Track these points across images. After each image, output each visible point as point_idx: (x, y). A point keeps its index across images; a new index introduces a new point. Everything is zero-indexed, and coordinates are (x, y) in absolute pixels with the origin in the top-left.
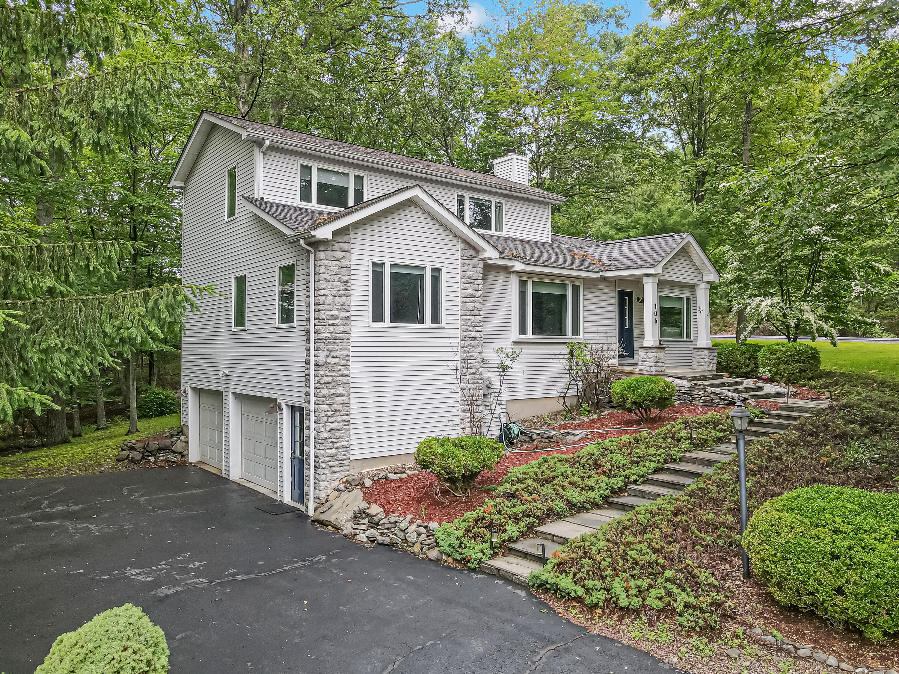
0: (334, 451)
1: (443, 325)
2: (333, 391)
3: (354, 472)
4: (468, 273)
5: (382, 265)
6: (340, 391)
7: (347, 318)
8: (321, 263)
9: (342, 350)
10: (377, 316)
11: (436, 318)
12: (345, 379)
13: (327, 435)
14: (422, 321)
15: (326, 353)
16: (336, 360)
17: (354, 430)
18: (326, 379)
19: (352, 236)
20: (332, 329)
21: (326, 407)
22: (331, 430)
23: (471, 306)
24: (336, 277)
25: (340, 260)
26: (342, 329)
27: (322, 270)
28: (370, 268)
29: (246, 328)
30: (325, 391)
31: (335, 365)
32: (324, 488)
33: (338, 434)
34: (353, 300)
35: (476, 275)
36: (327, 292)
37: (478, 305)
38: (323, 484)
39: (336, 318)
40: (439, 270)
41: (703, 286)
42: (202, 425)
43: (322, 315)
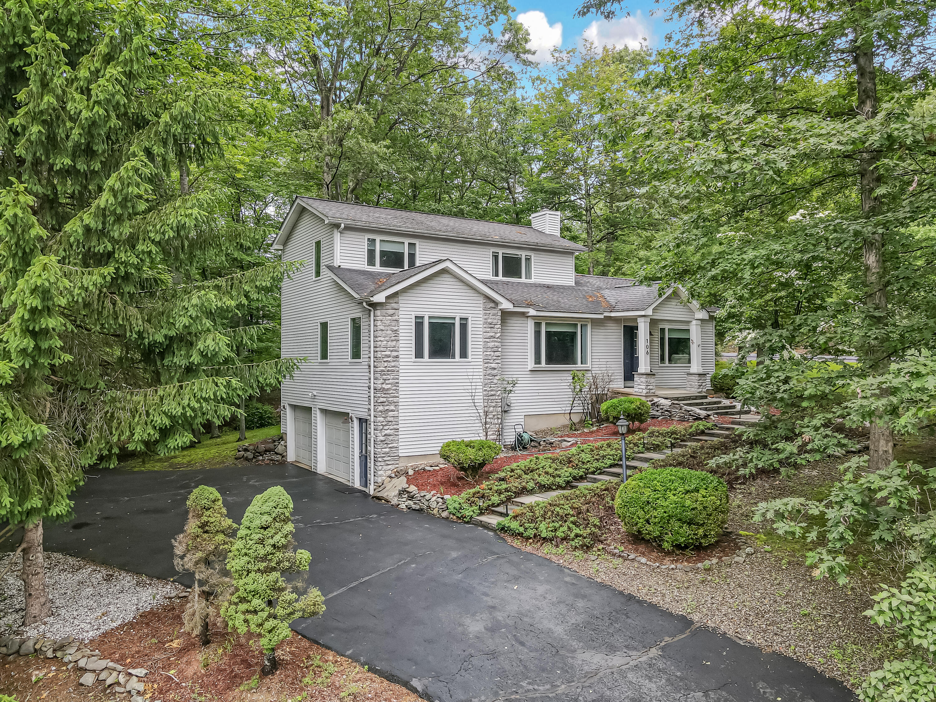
0: (387, 450)
1: (469, 359)
2: (386, 408)
3: (402, 465)
4: (489, 320)
5: (422, 318)
6: (392, 408)
7: (397, 357)
8: (378, 318)
9: (393, 379)
10: (419, 354)
11: (464, 354)
12: (395, 400)
13: (382, 438)
14: (453, 357)
15: (381, 381)
16: (389, 386)
17: (402, 436)
18: (382, 400)
19: (400, 298)
20: (386, 364)
21: (382, 419)
22: (385, 435)
23: (491, 345)
24: (389, 328)
25: (391, 315)
26: (393, 364)
27: (379, 323)
28: (414, 320)
29: (328, 360)
30: (381, 408)
31: (388, 389)
32: (381, 476)
33: (391, 438)
34: (402, 344)
35: (495, 321)
36: (382, 339)
37: (497, 344)
38: (380, 473)
39: (389, 356)
40: (466, 319)
41: (694, 322)
42: (297, 433)
43: (379, 355)
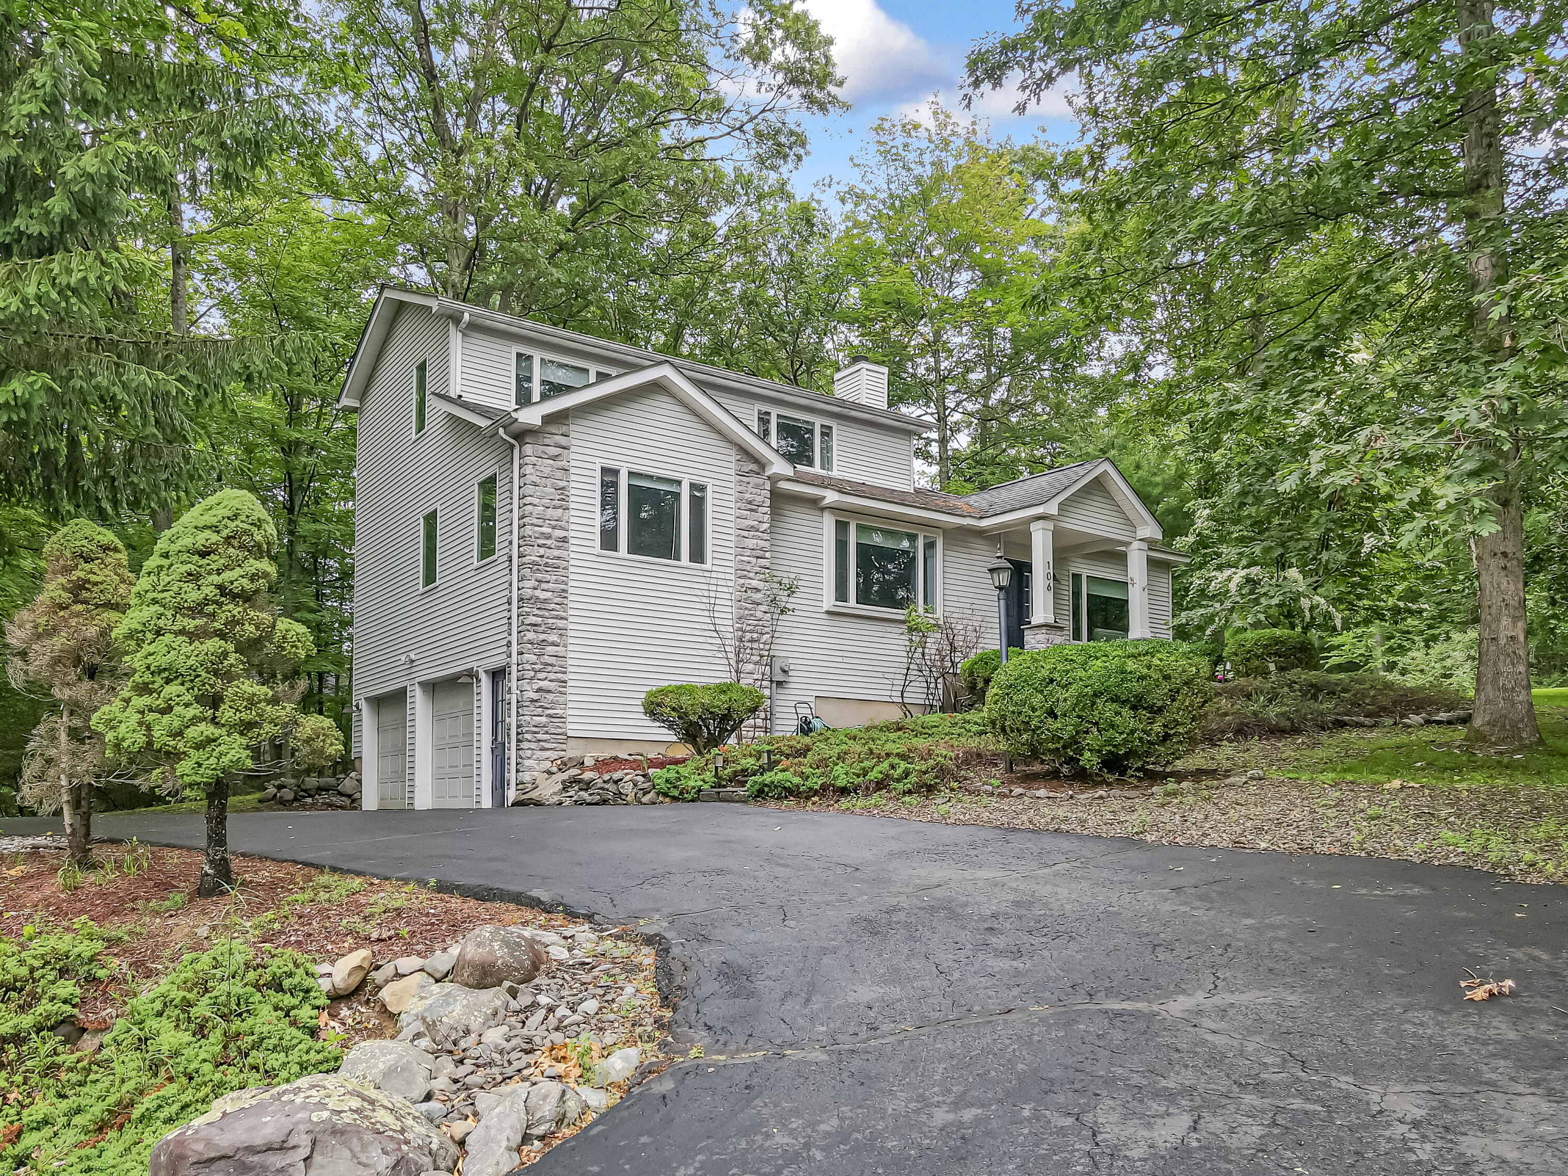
0: (543, 719)
1: (708, 566)
2: (542, 637)
3: (573, 751)
4: (747, 496)
5: (616, 472)
6: (553, 638)
7: (564, 540)
8: (527, 460)
9: (556, 582)
10: (609, 540)
11: (698, 555)
12: (560, 623)
13: (535, 696)
14: (678, 558)
15: (533, 583)
16: (548, 595)
17: (573, 695)
18: (532, 620)
19: (572, 427)
20: (542, 551)
21: (533, 658)
22: (539, 690)
23: (751, 543)
24: (549, 481)
25: (554, 458)
26: (556, 553)
27: (528, 470)
28: (598, 474)
29: (438, 583)
30: (531, 636)
31: (545, 601)
32: (530, 769)
33: (550, 697)
34: (573, 516)
35: (759, 499)
36: (536, 501)
37: (762, 543)
38: (527, 763)
39: (549, 537)
40: (702, 488)
41: (1135, 545)
42: (381, 756)
43: (528, 531)
